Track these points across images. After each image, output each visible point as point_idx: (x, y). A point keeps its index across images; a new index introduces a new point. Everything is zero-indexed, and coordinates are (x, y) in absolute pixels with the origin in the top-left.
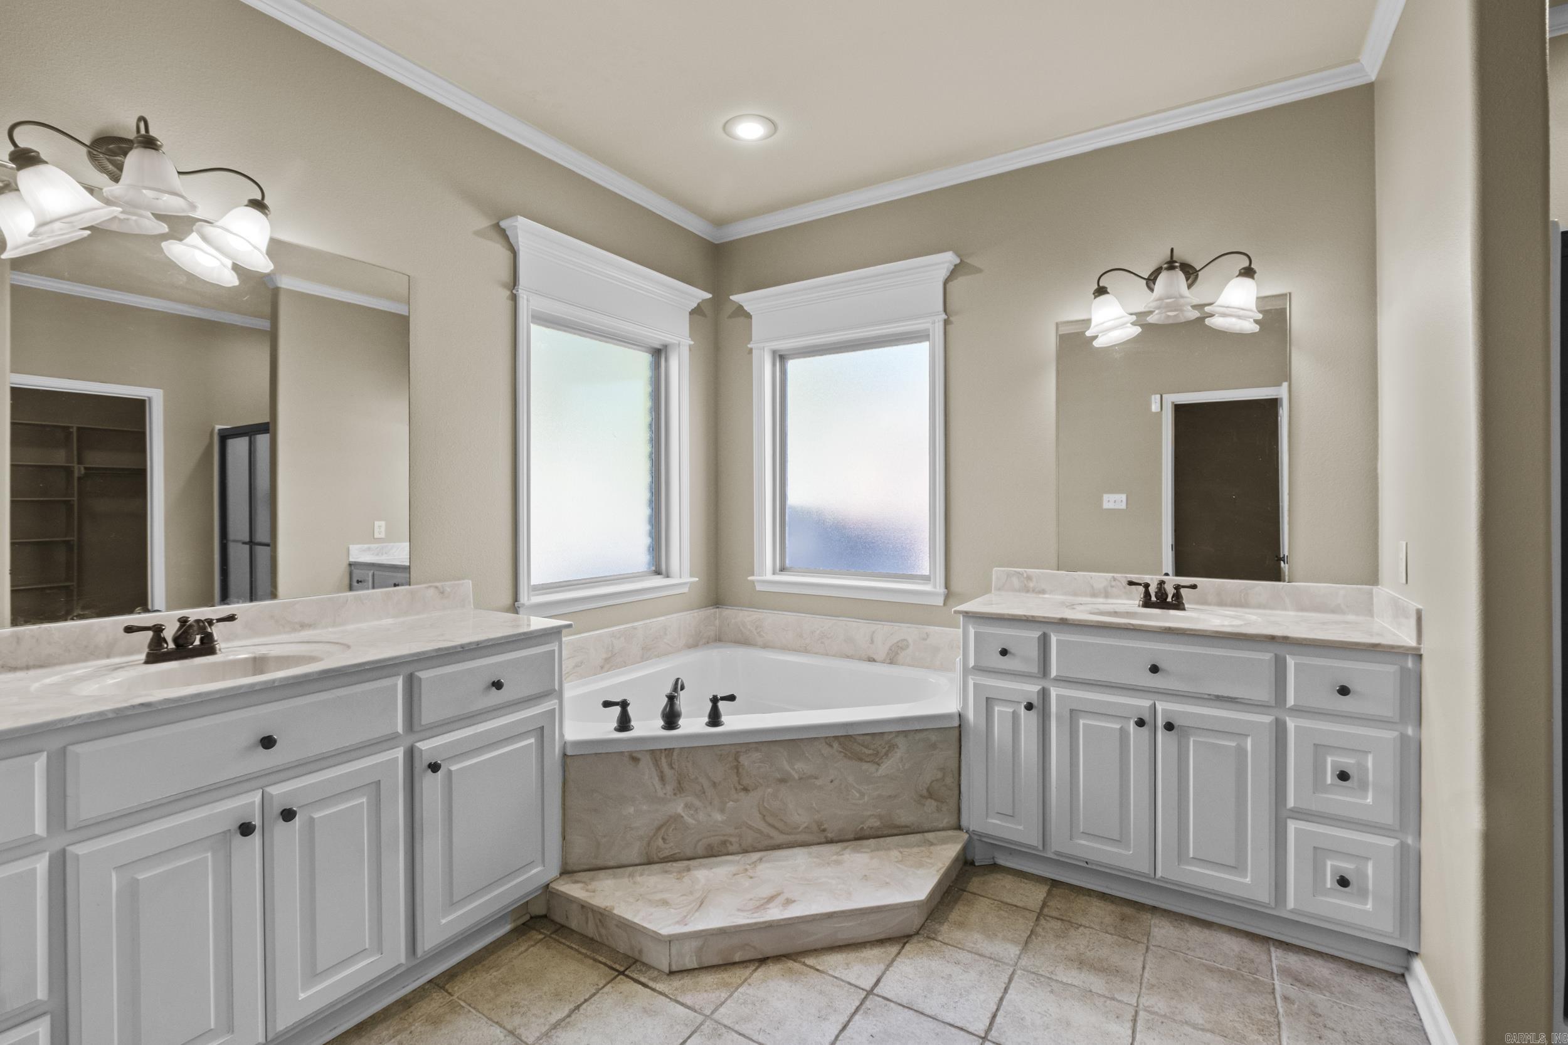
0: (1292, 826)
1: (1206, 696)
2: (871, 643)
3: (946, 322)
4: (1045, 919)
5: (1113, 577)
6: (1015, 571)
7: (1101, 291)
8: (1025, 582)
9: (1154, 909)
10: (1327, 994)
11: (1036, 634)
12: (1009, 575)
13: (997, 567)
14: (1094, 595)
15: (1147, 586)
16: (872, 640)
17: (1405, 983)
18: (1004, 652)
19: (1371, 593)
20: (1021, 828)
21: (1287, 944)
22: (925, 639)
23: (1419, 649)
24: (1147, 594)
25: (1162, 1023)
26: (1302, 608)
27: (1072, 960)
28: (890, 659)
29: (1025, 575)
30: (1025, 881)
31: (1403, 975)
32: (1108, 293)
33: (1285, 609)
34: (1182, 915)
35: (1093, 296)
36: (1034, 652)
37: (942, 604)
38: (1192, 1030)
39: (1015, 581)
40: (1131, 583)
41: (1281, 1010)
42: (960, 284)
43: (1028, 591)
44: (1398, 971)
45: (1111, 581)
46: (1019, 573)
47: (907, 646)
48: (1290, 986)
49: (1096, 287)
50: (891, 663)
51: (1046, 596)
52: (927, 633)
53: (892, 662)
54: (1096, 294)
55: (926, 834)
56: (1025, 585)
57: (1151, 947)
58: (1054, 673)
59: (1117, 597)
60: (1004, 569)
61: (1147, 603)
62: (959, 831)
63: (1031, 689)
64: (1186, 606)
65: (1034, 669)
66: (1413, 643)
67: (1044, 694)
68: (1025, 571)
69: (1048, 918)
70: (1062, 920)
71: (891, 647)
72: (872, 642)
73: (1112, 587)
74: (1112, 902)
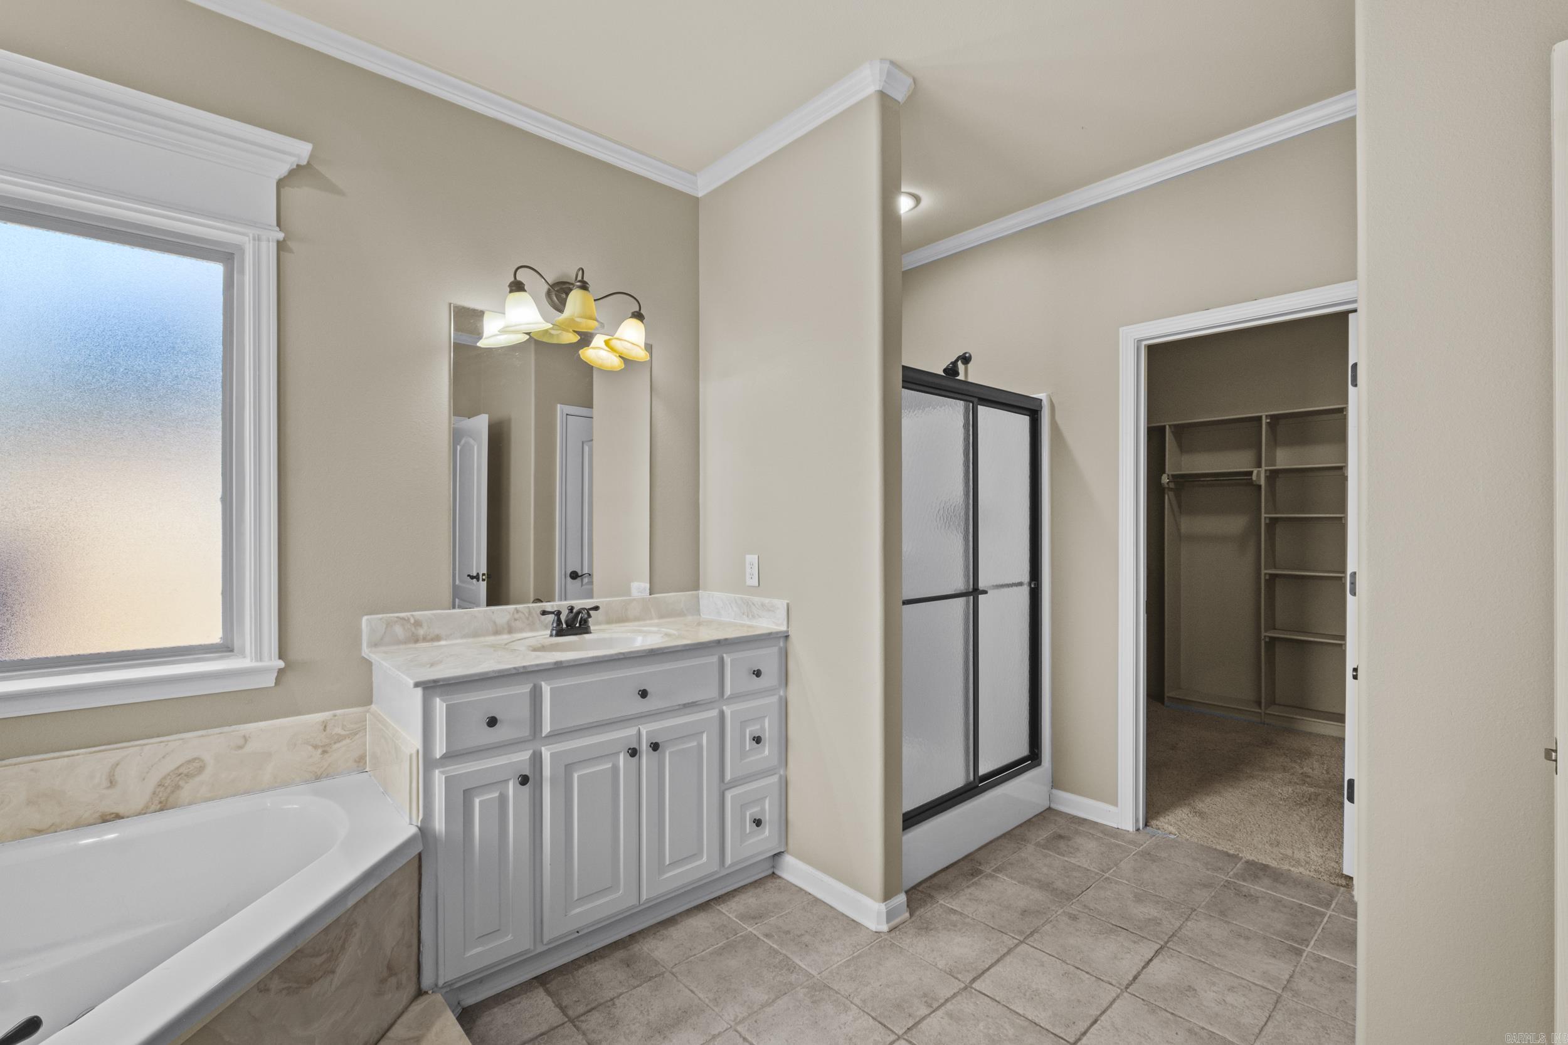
0: (729, 795)
1: (677, 707)
2: (108, 788)
3: (281, 246)
4: (582, 1021)
5: (516, 609)
6: (397, 617)
7: (517, 286)
8: (413, 629)
9: (633, 938)
10: (771, 914)
11: (526, 689)
12: (389, 624)
13: (367, 615)
14: (497, 632)
15: (558, 613)
16: (111, 782)
17: (780, 877)
18: (492, 722)
19: (698, 597)
20: (510, 937)
21: (719, 897)
22: (241, 747)
23: (788, 632)
24: (559, 621)
25: (756, 1022)
26: (661, 616)
27: (652, 1037)
28: (160, 803)
29: (412, 621)
30: (516, 1000)
31: (773, 873)
32: (525, 291)
33: (651, 619)
34: (652, 926)
35: (508, 289)
36: (525, 712)
37: (273, 685)
38: (771, 1008)
39: (398, 630)
40: (544, 613)
41: (775, 946)
42: (301, 195)
43: (417, 641)
44: (770, 872)
45: (513, 614)
46: (403, 619)
47: (201, 769)
48: (756, 926)
49: (513, 279)
50: (162, 810)
51: (443, 643)
52: (244, 737)
53: (163, 807)
54: (514, 288)
55: (390, 1034)
56: (413, 633)
57: (674, 970)
58: (547, 728)
59: (521, 630)
60: (380, 616)
61: (560, 633)
62: (425, 997)
63: (521, 758)
64: (592, 628)
65: (526, 732)
66: (784, 628)
67: (537, 758)
68: (412, 615)
69: (582, 1018)
70: (593, 1009)
71: (165, 778)
72: (112, 783)
73: (516, 620)
74: (602, 957)
